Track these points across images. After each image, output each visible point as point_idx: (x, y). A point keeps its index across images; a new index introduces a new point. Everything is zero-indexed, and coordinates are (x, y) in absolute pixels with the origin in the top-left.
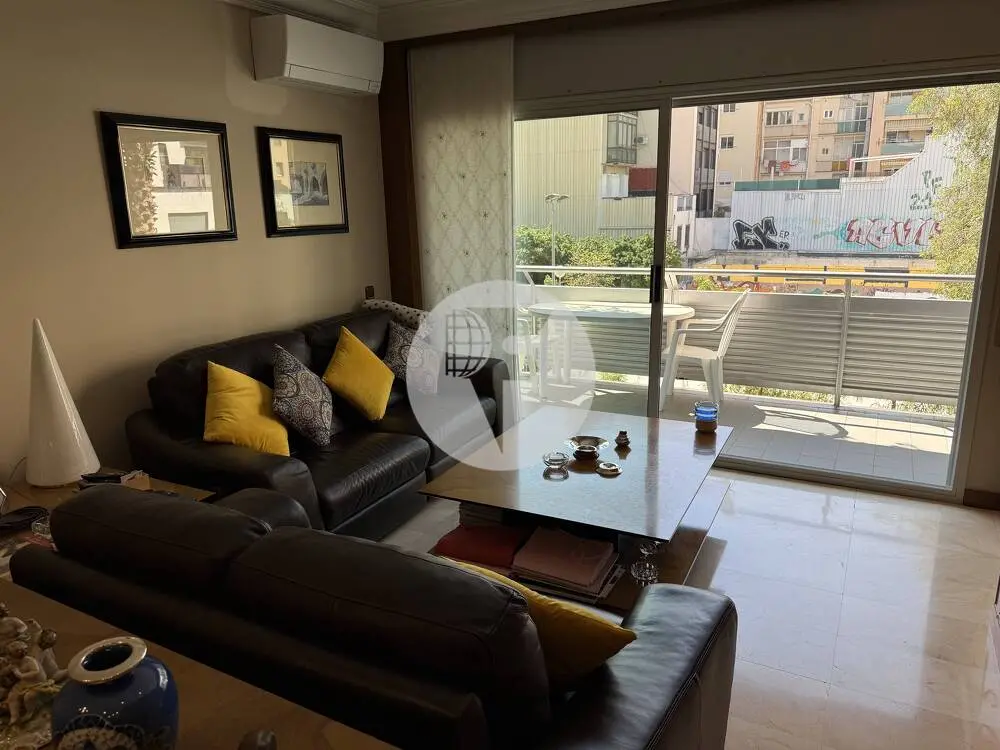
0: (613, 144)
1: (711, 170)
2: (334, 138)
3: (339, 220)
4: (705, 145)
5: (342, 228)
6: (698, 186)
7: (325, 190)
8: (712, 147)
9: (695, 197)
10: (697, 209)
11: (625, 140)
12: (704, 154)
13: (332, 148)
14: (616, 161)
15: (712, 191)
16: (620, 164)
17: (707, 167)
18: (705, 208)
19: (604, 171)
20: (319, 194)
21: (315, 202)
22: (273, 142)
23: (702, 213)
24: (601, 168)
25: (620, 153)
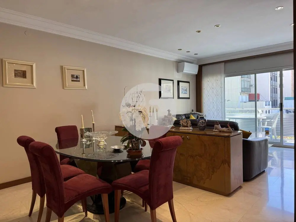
0: (243, 87)
1: (276, 94)
2: (188, 82)
3: (188, 97)
4: (274, 87)
5: (189, 98)
6: (272, 99)
7: (187, 91)
8: (276, 87)
9: (271, 102)
10: (272, 106)
11: (246, 85)
12: (273, 89)
13: (188, 84)
14: (244, 92)
15: (277, 100)
16: (245, 92)
17: (274, 93)
18: (275, 105)
19: (241, 94)
20: (186, 92)
21: (185, 93)
22: (180, 83)
23: (274, 107)
24: (239, 94)
25: (245, 89)
